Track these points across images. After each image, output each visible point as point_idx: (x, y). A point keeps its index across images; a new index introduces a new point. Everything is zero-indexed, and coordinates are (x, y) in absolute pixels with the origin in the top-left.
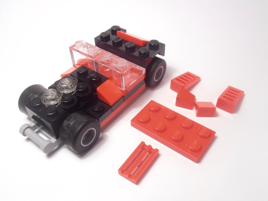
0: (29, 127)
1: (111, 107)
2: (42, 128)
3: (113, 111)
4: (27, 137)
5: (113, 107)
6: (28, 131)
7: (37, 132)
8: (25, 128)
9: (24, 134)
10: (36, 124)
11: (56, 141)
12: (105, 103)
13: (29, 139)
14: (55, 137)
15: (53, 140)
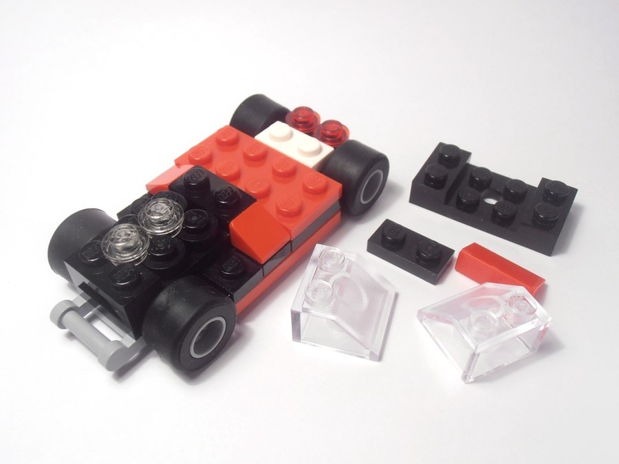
0: (73, 308)
1: (262, 266)
2: (102, 311)
3: (265, 275)
4: (66, 331)
5: (265, 267)
6: (71, 317)
7: (91, 320)
8: (63, 311)
9: (61, 325)
10: (89, 301)
11: (135, 343)
12: (248, 257)
13: (71, 336)
14: (132, 333)
15: (129, 341)
